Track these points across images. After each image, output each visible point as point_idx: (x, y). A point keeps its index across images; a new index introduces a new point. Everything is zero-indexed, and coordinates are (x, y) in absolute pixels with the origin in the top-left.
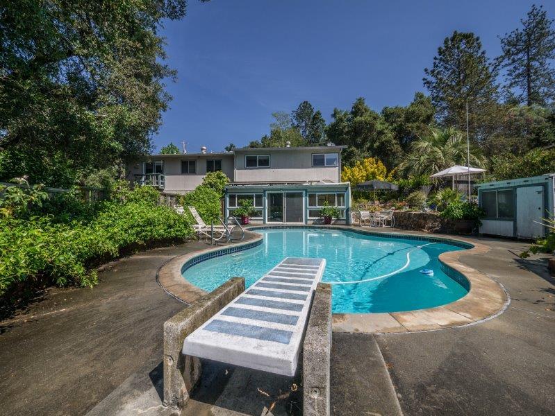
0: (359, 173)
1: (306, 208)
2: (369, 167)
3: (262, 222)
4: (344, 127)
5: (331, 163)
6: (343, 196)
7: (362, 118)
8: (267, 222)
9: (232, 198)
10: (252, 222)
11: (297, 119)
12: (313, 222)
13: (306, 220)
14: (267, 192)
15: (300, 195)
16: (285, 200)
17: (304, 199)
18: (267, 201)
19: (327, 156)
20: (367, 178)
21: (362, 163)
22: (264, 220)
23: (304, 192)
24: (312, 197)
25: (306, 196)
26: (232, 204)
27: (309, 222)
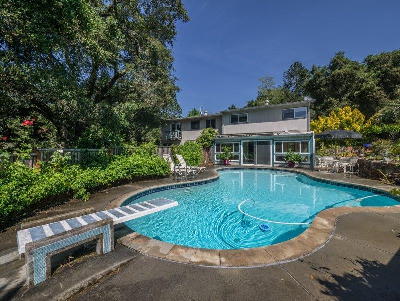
0: (332, 122)
1: (273, 154)
2: (344, 116)
3: (238, 164)
4: (321, 82)
5: (301, 115)
6: (307, 143)
7: (342, 71)
8: (242, 164)
9: (218, 146)
10: (232, 163)
12: (279, 165)
13: (273, 163)
14: (242, 142)
15: (267, 144)
16: (256, 147)
17: (271, 146)
18: (242, 148)
19: (296, 110)
20: (342, 127)
21: (337, 112)
22: (240, 162)
23: (271, 141)
24: (278, 145)
25: (273, 144)
26: (218, 150)
27: (275, 165)
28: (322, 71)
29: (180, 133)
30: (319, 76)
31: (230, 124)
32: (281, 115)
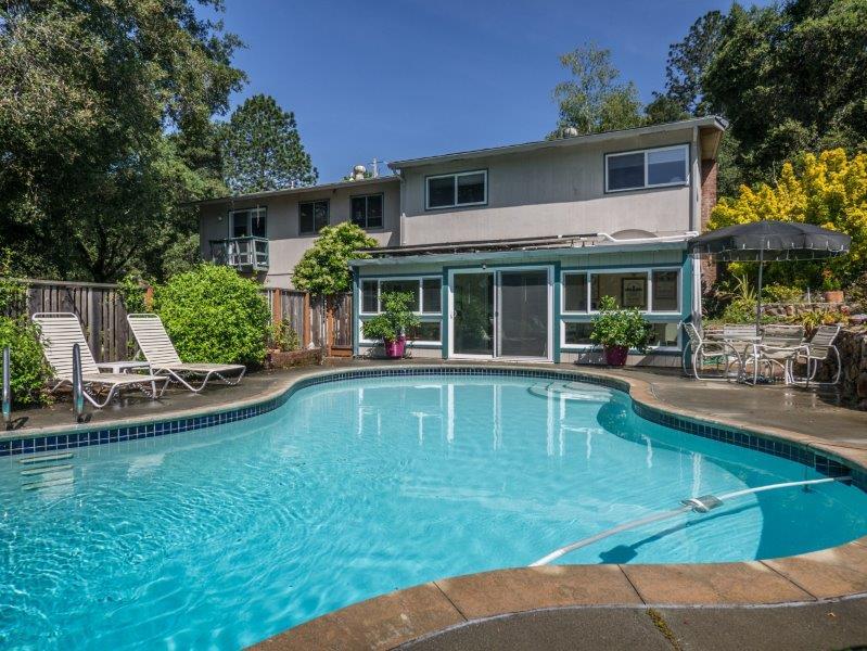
0: (781, 202)
1: (557, 317)
2: (821, 181)
3: (438, 354)
4: (757, 64)
5: (669, 175)
6: (673, 276)
7: (824, 22)
8: (452, 355)
9: (370, 288)
10: (415, 353)
11: (685, 67)
12: (575, 357)
13: (557, 351)
14: (451, 273)
15: (539, 279)
16: (498, 291)
17: (551, 289)
18: (451, 296)
19: (651, 158)
20: (813, 218)
21: (800, 169)
22: (444, 348)
23: (551, 269)
24: (575, 283)
25: (557, 279)
26: (370, 305)
27: (564, 358)
28: (761, 25)
29: (261, 247)
30: (749, 41)
31: (427, 212)
32: (601, 178)
